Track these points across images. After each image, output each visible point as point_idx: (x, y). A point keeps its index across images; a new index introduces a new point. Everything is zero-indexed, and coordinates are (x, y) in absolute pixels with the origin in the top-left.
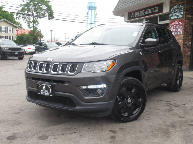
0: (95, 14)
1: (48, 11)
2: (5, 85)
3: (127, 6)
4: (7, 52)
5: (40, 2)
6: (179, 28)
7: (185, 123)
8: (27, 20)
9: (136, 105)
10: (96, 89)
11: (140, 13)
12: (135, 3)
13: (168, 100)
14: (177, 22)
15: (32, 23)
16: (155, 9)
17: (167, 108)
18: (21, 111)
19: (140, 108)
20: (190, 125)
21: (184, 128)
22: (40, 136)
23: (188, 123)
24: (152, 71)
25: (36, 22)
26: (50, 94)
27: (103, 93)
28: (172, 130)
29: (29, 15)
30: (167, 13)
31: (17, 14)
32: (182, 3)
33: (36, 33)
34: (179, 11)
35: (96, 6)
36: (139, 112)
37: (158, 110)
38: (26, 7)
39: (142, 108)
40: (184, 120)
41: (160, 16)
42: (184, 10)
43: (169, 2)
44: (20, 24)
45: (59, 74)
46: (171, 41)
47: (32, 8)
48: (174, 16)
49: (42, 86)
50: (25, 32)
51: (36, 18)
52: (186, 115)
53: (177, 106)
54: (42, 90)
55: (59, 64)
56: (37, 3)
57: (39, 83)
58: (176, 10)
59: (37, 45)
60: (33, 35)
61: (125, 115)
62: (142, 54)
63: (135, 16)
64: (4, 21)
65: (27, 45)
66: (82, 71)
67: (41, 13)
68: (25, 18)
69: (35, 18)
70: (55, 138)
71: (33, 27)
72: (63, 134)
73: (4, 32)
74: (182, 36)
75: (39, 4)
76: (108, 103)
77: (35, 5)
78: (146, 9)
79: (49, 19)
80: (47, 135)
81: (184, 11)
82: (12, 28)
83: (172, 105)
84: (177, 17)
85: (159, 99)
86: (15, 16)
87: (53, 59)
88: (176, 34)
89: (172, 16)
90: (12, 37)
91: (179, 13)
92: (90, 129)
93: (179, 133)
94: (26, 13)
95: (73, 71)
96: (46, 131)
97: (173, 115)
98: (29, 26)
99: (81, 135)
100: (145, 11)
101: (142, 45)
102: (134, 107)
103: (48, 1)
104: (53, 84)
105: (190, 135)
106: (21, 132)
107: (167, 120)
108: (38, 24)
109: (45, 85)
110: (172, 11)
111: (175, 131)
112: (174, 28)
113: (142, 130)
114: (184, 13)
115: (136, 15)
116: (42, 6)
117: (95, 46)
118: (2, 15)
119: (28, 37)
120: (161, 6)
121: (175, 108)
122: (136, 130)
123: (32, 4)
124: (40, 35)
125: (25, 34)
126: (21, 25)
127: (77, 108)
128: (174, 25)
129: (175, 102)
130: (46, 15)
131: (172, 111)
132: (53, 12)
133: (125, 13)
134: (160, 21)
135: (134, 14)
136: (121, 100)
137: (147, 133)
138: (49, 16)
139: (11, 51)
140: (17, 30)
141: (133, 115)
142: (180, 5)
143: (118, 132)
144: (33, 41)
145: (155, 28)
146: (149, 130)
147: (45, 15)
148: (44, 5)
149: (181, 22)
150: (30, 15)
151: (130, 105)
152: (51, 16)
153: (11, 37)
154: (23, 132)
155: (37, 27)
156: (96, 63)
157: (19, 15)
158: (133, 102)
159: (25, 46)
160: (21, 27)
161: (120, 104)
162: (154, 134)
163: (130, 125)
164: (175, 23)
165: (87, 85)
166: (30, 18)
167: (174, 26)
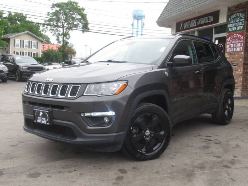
0: (142, 25)
1: (82, 21)
2: (12, 112)
3: (174, 15)
4: (25, 72)
5: (72, 10)
6: (238, 43)
7: (219, 164)
8: (56, 32)
9: (157, 139)
10: (102, 118)
11: (191, 24)
12: (184, 11)
13: (209, 135)
14: (236, 34)
15: (62, 36)
16: (209, 18)
17: (203, 145)
18: (19, 143)
19: (162, 143)
20: (224, 166)
21: (215, 170)
22: (32, 173)
23: (223, 164)
24: (183, 97)
25: (67, 35)
26: (48, 123)
27: (110, 122)
28: (198, 172)
29: (58, 26)
30: (224, 23)
31: (44, 25)
32: (242, 10)
33: (66, 48)
34: (239, 21)
35: (143, 14)
36: (160, 148)
37: (191, 146)
38: (55, 16)
39: (165, 143)
40: (219, 160)
41: (216, 27)
42: (245, 19)
43: (227, 9)
44: (47, 37)
45: (58, 97)
46: (217, 60)
47: (62, 18)
48: (233, 27)
49: (39, 112)
50: (53, 47)
51: (67, 30)
52: (224, 154)
53: (218, 143)
54: (39, 118)
55: (59, 85)
56: (68, 10)
57: (35, 108)
58: (235, 19)
59: (64, 63)
60: (63, 51)
61: (142, 151)
62: (168, 75)
63: (185, 28)
64: (28, 33)
65: (53, 64)
66: (85, 94)
67: (73, 24)
68: (54, 30)
69: (65, 29)
70: (48, 177)
71: (63, 41)
72: (60, 172)
73: (27, 47)
74: (242, 54)
75: (72, 13)
76: (116, 136)
77: (66, 14)
78: (198, 18)
79: (83, 31)
80: (40, 172)
81: (245, 21)
82: (37, 42)
83: (211, 141)
84: (237, 29)
85: (198, 134)
86: (41, 28)
87: (53, 79)
88: (235, 51)
89: (230, 28)
90: (37, 53)
91: (239, 24)
92: (95, 167)
93: (206, 176)
94: (55, 23)
95: (74, 94)
96: (41, 168)
97: (208, 154)
98: (58, 39)
99: (81, 174)
100: (197, 21)
101: (169, 63)
102: (155, 142)
103: (82, 8)
104: (50, 110)
105: (219, 178)
106: (11, 167)
107: (197, 159)
108: (69, 37)
109: (42, 111)
110: (231, 21)
111: (202, 173)
112: (233, 42)
113: (160, 170)
114: (245, 23)
115: (186, 26)
116: (74, 14)
117: (108, 64)
118: (25, 26)
119: (56, 54)
120: (216, 15)
121: (214, 145)
122: (152, 170)
123: (62, 13)
124: (71, 52)
125: (53, 50)
126: (49, 39)
127: (79, 140)
128: (233, 39)
129: (216, 138)
130: (80, 26)
131: (208, 148)
132: (88, 22)
133: (172, 24)
134: (215, 34)
135: (184, 24)
136: (137, 132)
137: (165, 174)
138: (83, 27)
139: (31, 70)
140: (43, 44)
141: (153, 151)
142: (240, 12)
143: (128, 172)
144: (62, 59)
145: (193, 42)
146: (168, 172)
147: (78, 26)
148: (77, 14)
149: (241, 36)
150: (60, 27)
151: (148, 139)
152: (86, 28)
153: (35, 53)
154: (12, 168)
155: (67, 41)
156: (103, 85)
157: (46, 26)
158: (152, 135)
159: (50, 64)
160: (48, 41)
161: (134, 136)
162: (173, 176)
163: (147, 164)
164: (234, 36)
165: (91, 112)
166: (59, 30)
167: (232, 41)
